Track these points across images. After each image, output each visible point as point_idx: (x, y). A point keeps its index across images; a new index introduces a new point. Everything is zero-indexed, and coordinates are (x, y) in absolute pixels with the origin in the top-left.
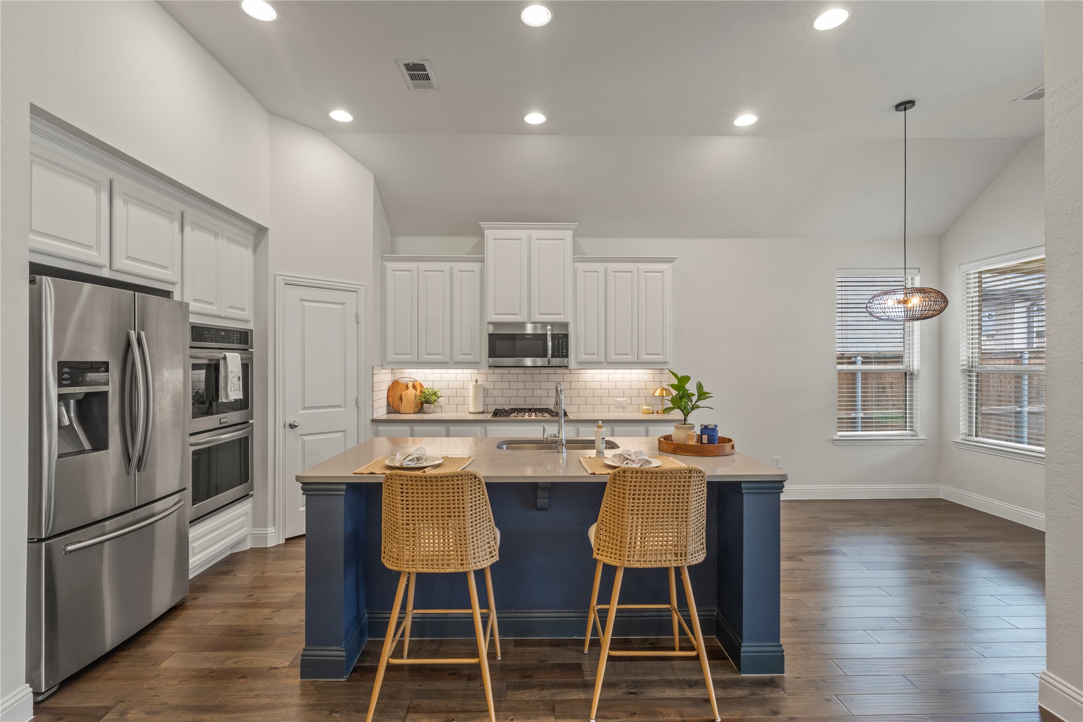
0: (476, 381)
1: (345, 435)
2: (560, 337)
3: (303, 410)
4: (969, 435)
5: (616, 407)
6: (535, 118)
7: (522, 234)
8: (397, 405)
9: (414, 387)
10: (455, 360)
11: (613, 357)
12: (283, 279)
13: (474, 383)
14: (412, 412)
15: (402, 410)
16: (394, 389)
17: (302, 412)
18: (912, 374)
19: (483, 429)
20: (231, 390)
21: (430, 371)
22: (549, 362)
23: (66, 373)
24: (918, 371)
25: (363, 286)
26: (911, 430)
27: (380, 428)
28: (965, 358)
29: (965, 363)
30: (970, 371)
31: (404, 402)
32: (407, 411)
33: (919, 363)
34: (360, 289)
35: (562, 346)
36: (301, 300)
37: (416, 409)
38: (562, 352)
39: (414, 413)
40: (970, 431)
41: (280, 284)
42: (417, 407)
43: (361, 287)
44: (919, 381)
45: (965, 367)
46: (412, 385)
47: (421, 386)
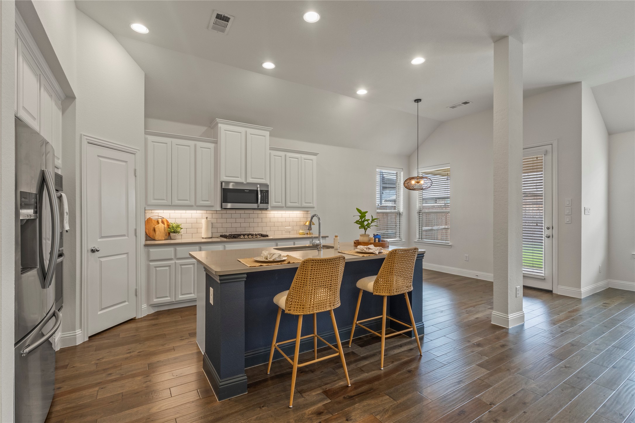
0: (207, 218)
1: (128, 256)
2: (264, 192)
3: (100, 238)
4: (419, 239)
5: (286, 232)
6: (269, 65)
7: (242, 130)
8: (152, 235)
9: (163, 222)
10: (198, 204)
11: (289, 204)
12: (87, 139)
13: (206, 219)
14: (164, 239)
15: (156, 238)
16: (149, 224)
17: (99, 240)
18: (400, 214)
20: (65, 222)
21: (173, 211)
22: (258, 207)
24: (402, 212)
25: (139, 150)
26: (399, 238)
27: (151, 250)
28: (418, 207)
29: (418, 209)
30: (420, 213)
31: (157, 233)
32: (160, 238)
33: (403, 209)
34: (137, 152)
35: (266, 197)
36: (99, 156)
37: (166, 237)
38: (266, 201)
39: (165, 240)
40: (420, 237)
41: (85, 142)
42: (166, 235)
43: (138, 151)
44: (403, 217)
45: (418, 211)
46: (161, 221)
47: (167, 222)
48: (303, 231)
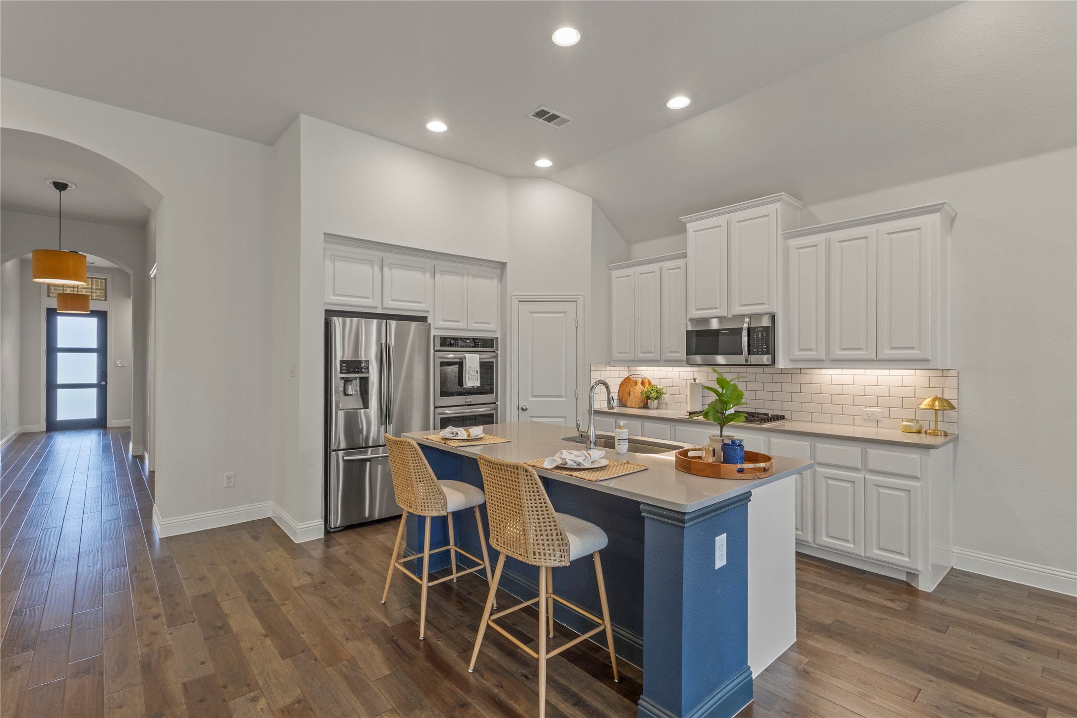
0: (695, 379)
1: (566, 420)
2: (759, 331)
3: (532, 397)
6: (679, 102)
7: (722, 220)
8: (625, 399)
9: (643, 383)
10: (665, 358)
11: (839, 353)
12: (517, 298)
13: (692, 381)
14: (637, 407)
15: (628, 404)
16: (625, 385)
17: (535, 399)
19: (673, 428)
20: (469, 380)
21: (657, 369)
22: (747, 360)
23: (344, 366)
25: (582, 294)
31: (631, 397)
32: (633, 405)
34: (578, 298)
35: (762, 341)
36: (531, 312)
37: (641, 404)
38: (762, 348)
39: (638, 408)
41: (515, 302)
42: (642, 402)
43: (580, 297)
46: (640, 381)
47: (650, 383)
48: (912, 424)
